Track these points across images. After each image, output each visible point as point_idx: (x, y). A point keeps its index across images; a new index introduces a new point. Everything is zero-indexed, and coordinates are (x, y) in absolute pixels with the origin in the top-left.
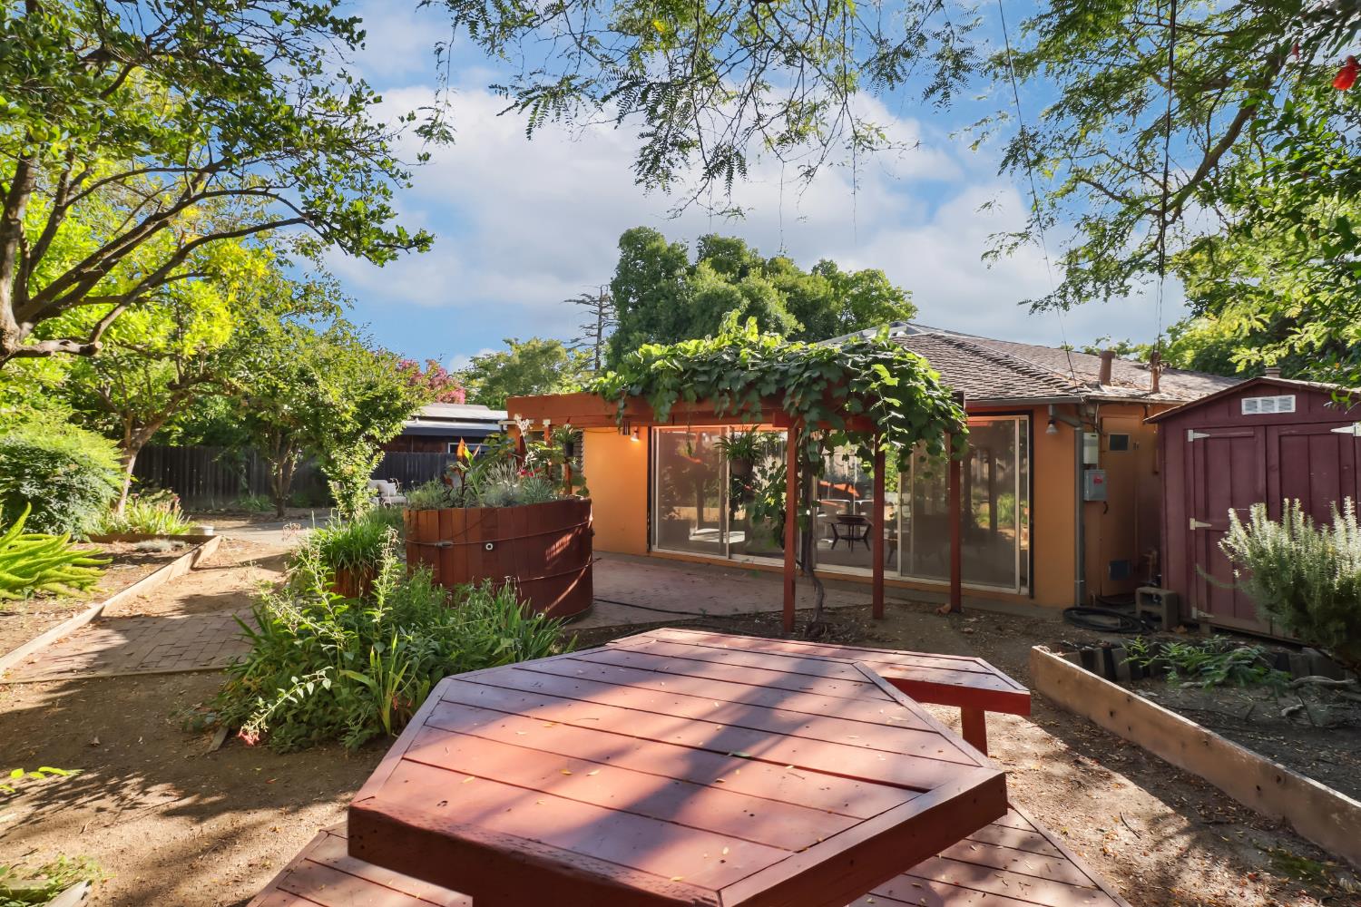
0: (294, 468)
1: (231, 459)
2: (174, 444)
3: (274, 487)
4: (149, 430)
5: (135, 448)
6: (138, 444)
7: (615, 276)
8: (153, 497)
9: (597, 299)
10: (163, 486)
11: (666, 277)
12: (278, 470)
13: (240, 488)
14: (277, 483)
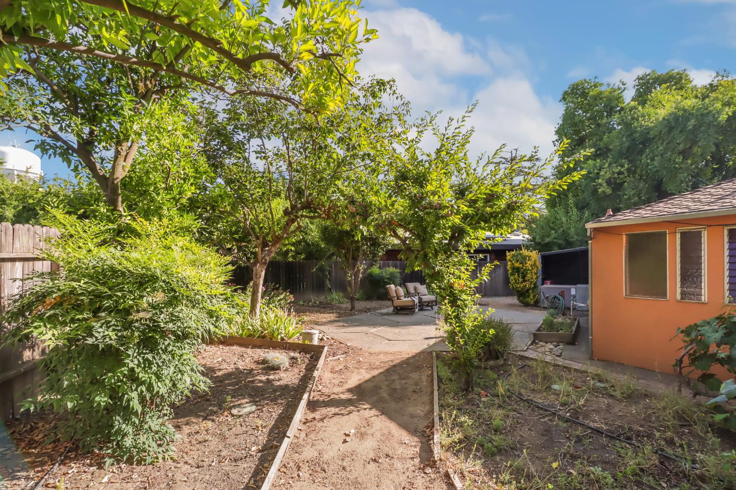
0: (361, 275)
1: (321, 269)
2: (291, 260)
3: (349, 288)
4: (273, 249)
5: (265, 263)
6: (266, 260)
7: (561, 122)
8: (279, 298)
9: (509, 159)
10: (285, 290)
11: (607, 117)
12: (351, 277)
13: (326, 288)
14: (350, 286)
